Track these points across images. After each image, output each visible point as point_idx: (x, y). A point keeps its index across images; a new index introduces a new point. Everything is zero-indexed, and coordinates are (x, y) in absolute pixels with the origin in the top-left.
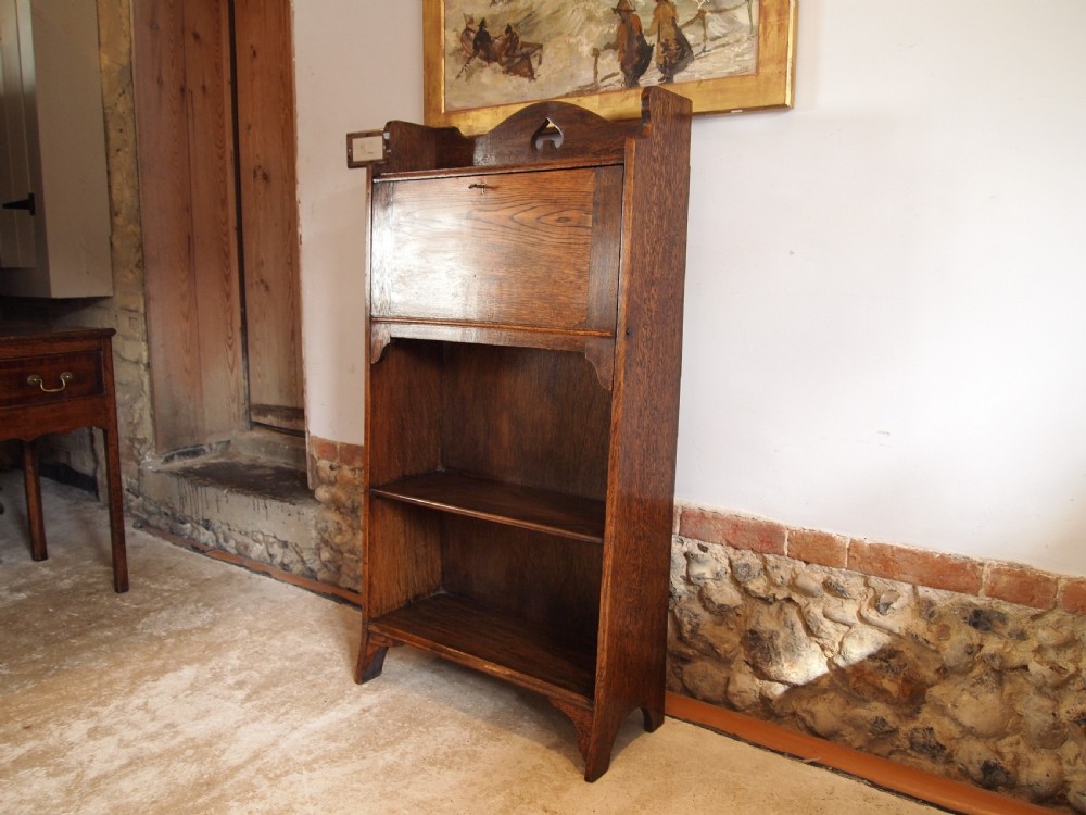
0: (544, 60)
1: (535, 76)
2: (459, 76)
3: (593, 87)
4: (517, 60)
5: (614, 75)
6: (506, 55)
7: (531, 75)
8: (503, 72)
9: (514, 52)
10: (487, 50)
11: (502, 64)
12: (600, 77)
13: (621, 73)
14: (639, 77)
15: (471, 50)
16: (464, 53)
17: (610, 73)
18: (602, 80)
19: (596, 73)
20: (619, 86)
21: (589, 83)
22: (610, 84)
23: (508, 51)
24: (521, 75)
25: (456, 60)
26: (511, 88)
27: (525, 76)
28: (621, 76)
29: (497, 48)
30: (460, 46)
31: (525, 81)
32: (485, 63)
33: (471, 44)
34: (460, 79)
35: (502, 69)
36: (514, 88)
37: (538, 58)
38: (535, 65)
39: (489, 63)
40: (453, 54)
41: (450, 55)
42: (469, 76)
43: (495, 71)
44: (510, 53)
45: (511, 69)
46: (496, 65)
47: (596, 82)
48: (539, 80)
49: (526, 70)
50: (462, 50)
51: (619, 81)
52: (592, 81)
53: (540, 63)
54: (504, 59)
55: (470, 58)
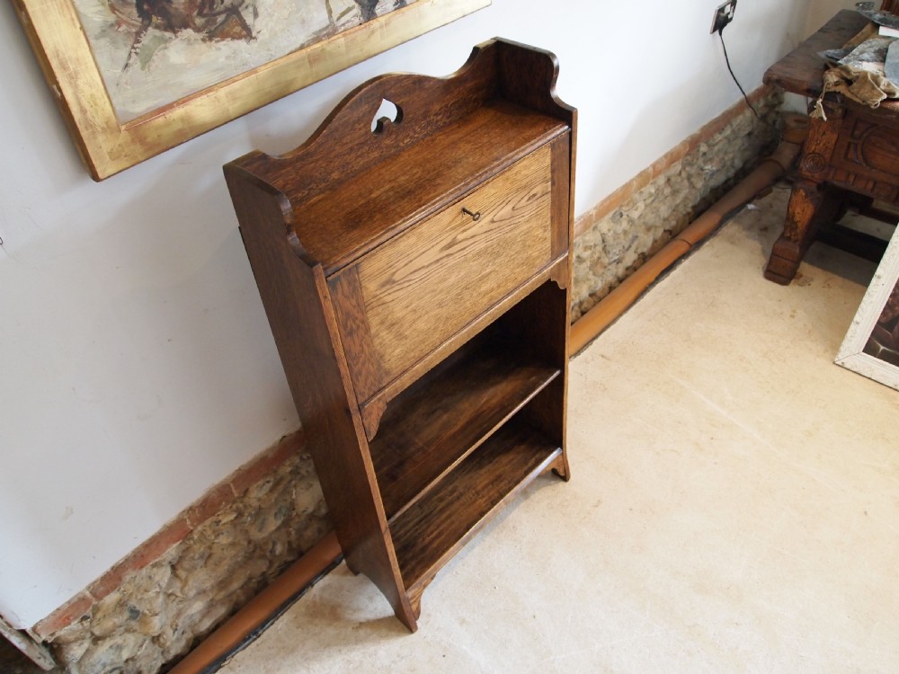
0: (261, 10)
1: (254, 34)
2: (126, 65)
3: (330, 30)
4: (220, 19)
5: (349, 10)
6: (200, 14)
7: (247, 33)
8: (203, 40)
9: (211, 8)
10: (164, 13)
11: (198, 30)
12: (335, 16)
13: (357, 5)
14: (374, 6)
15: (137, 20)
16: (124, 27)
17: (344, 9)
18: (338, 19)
19: (330, 12)
20: (357, 21)
21: (324, 25)
22: (348, 22)
23: (201, 8)
24: (233, 38)
25: (113, 42)
26: (222, 60)
27: (239, 37)
28: (357, 10)
29: (181, 8)
30: (112, 18)
31: (242, 43)
32: (168, 34)
33: (134, 11)
34: (130, 70)
35: (199, 36)
36: (228, 58)
37: (251, 9)
38: (249, 19)
39: (175, 33)
40: (103, 33)
41: (97, 38)
42: (146, 61)
43: (189, 42)
44: (205, 12)
45: (214, 33)
46: (188, 33)
47: (332, 22)
48: (260, 37)
49: (238, 29)
50: (118, 24)
51: (355, 16)
52: (328, 22)
53: (256, 15)
54: (199, 21)
55: (138, 34)
